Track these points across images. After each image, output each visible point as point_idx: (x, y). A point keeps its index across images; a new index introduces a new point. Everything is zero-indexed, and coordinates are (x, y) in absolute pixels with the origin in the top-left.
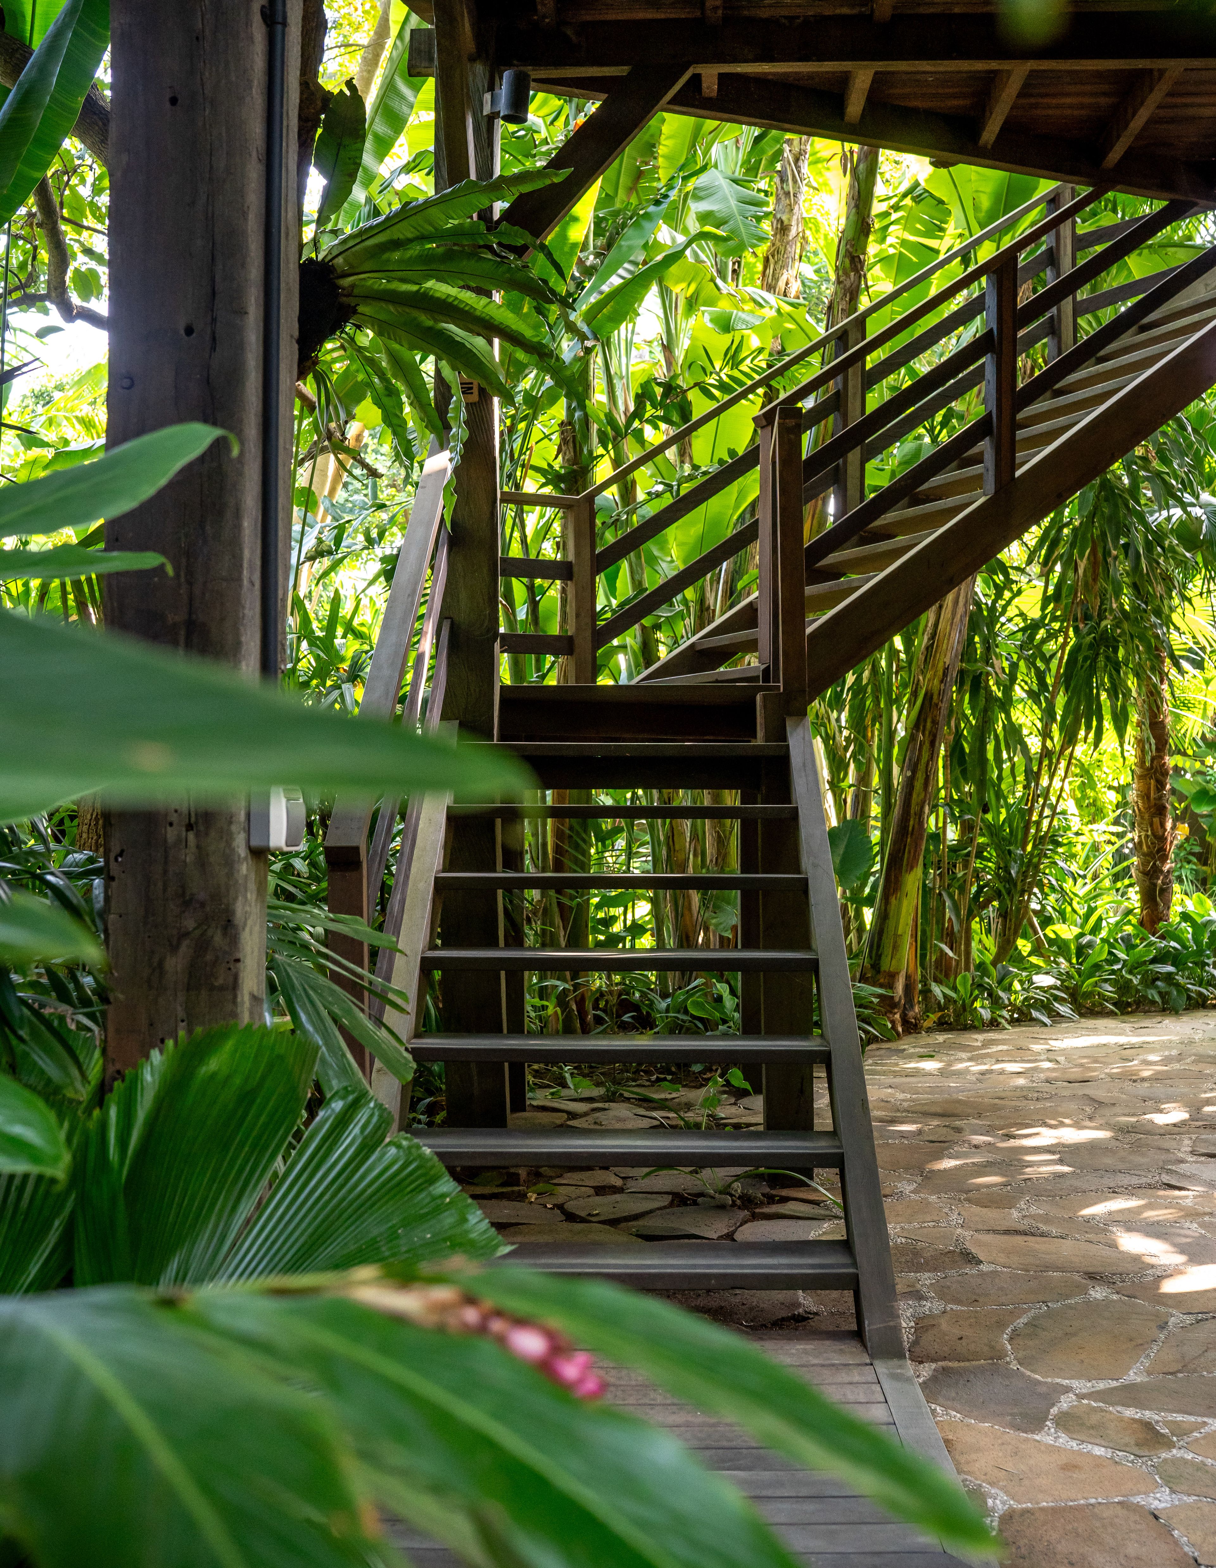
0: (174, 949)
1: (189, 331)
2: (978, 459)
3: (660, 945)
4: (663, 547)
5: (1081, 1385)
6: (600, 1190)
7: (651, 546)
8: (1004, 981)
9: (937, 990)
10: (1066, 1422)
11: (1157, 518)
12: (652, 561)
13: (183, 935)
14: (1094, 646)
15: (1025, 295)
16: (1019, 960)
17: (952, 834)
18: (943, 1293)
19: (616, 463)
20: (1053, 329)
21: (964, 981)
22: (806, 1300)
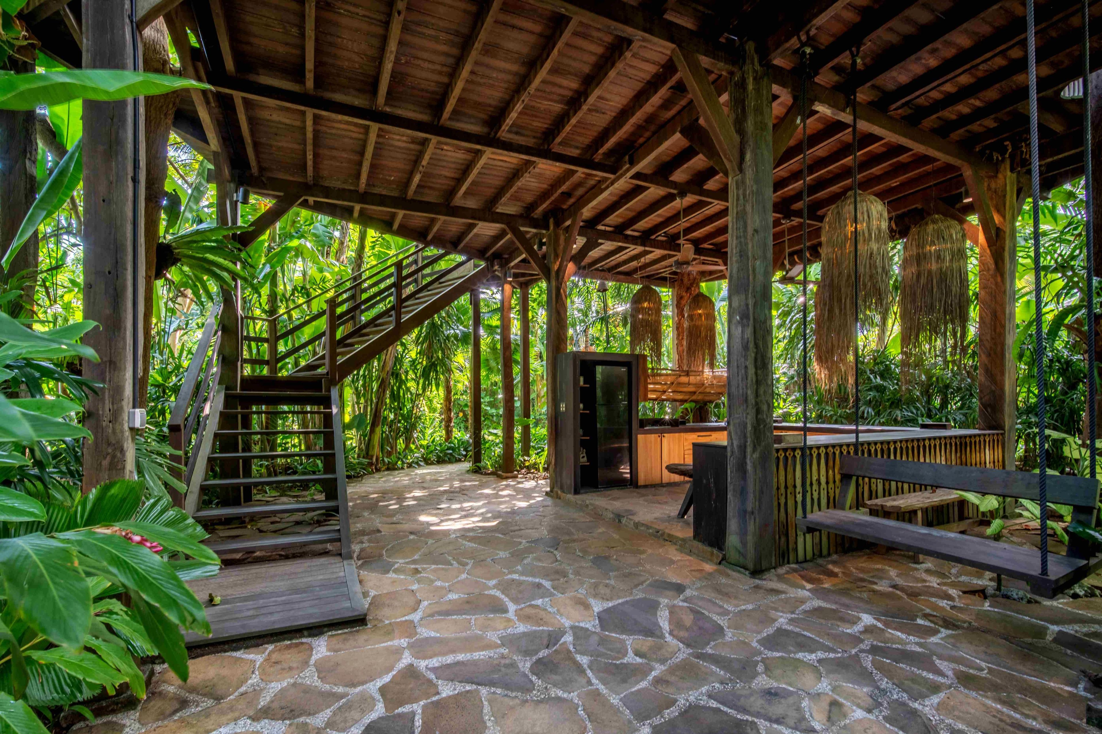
0: (105, 458)
1: (109, 273)
2: (391, 316)
3: (300, 450)
4: (302, 334)
5: (401, 561)
6: (272, 523)
7: (298, 333)
8: (405, 456)
9: (386, 460)
10: (396, 571)
11: (447, 333)
12: (299, 338)
13: (108, 454)
14: (431, 366)
15: (405, 273)
16: (411, 451)
17: (392, 416)
18: (370, 541)
19: (287, 308)
20: (416, 281)
21: (393, 458)
22: (329, 546)
